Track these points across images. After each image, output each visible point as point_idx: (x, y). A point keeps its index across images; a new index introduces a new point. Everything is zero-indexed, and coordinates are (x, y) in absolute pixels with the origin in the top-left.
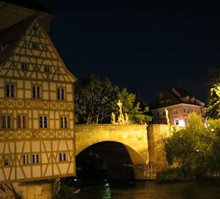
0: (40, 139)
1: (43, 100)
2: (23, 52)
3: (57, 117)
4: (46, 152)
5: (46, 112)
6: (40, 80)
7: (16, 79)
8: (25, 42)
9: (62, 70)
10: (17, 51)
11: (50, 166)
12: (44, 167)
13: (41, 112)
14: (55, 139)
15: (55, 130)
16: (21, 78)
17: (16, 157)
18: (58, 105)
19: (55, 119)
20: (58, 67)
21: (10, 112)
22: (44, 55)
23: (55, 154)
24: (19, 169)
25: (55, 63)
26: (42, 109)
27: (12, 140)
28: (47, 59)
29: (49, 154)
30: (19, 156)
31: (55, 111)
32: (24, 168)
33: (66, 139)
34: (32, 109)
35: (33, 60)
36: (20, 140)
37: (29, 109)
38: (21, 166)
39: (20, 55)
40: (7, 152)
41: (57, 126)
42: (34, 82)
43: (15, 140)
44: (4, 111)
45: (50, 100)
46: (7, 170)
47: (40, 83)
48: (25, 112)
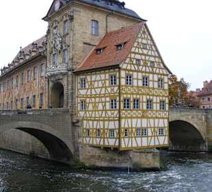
0: (147, 118)
1: (149, 88)
2: (137, 51)
3: (158, 101)
4: (151, 127)
5: (151, 97)
6: (148, 73)
7: (132, 71)
8: (138, 43)
10: (133, 50)
11: (153, 138)
12: (149, 138)
13: (148, 97)
14: (157, 118)
15: (157, 111)
16: (135, 71)
17: (132, 131)
18: (158, 92)
19: (157, 103)
20: (159, 63)
21: (129, 96)
22: (150, 53)
23: (156, 129)
24: (134, 139)
25: (157, 60)
26: (148, 94)
27: (129, 118)
28: (152, 56)
29: (152, 129)
31: (157, 96)
32: (137, 139)
33: (163, 118)
34: (143, 94)
35: (143, 57)
36: (134, 118)
37: (140, 94)
38: (135, 137)
39: (135, 53)
40: (126, 126)
41: (158, 109)
42: (144, 74)
43: (132, 118)
44: (125, 96)
45: (153, 88)
46: (126, 140)
47: (147, 75)
48: (138, 96)
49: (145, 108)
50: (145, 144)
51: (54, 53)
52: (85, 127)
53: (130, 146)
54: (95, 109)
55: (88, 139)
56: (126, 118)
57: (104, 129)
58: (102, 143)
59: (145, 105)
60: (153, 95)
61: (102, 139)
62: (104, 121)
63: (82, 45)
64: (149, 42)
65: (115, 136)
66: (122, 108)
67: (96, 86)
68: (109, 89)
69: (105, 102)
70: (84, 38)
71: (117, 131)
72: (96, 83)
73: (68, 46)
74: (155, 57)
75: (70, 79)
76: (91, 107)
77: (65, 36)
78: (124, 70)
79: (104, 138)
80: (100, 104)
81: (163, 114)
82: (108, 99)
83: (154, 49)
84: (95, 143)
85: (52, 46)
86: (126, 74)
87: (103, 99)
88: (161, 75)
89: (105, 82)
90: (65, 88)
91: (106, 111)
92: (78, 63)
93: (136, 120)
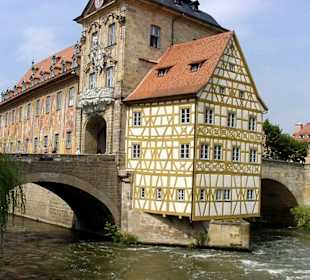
0: (232, 173)
1: (236, 130)
2: (221, 74)
3: (248, 149)
4: (236, 188)
6: (235, 107)
7: (214, 103)
8: (224, 62)
11: (239, 204)
12: (234, 204)
13: (234, 143)
14: (245, 174)
15: (245, 164)
16: (218, 103)
17: (210, 191)
18: (249, 137)
19: (245, 152)
20: (251, 93)
21: (208, 140)
22: (239, 78)
23: (243, 190)
24: (212, 204)
25: (248, 88)
26: (235, 139)
27: (207, 173)
28: (241, 83)
29: (238, 191)
30: (213, 190)
31: (246, 142)
32: (217, 204)
33: (254, 175)
34: (227, 138)
35: (230, 84)
36: (214, 173)
37: (223, 138)
38: (214, 202)
39: (219, 77)
40: (203, 185)
41: (247, 161)
42: (230, 109)
43: (210, 172)
44: (203, 140)
45: (242, 130)
46: (202, 205)
47: (234, 110)
48: (221, 141)
49: (229, 159)
50: (227, 212)
51: (92, 71)
52: (138, 184)
53: (206, 214)
54: (155, 158)
55: (142, 202)
56: (203, 172)
57: (168, 188)
58: (164, 209)
59: (229, 154)
60: (242, 141)
61: (165, 203)
62: (169, 175)
63: (136, 62)
64: (239, 62)
65: (186, 199)
66: (198, 157)
67: (158, 123)
68: (179, 129)
69: (172, 148)
70: (140, 52)
71: (190, 191)
72: (159, 119)
73: (116, 62)
74: (246, 84)
75: (117, 112)
76: (148, 155)
77: (110, 46)
78: (202, 101)
79: (168, 201)
80: (164, 151)
81: (253, 169)
82: (176, 144)
83: (245, 72)
84: (153, 208)
85: (89, 61)
86: (205, 107)
87: (169, 144)
88: (253, 111)
89: (172, 119)
90: (109, 124)
91: (173, 161)
92: (129, 88)
93: (216, 176)
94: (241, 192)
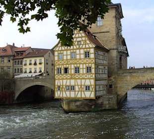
0: (75, 79)
1: (76, 59)
3: (85, 67)
4: (78, 85)
5: (78, 65)
7: (63, 51)
9: (88, 42)
11: (80, 92)
12: (77, 93)
13: (75, 65)
14: (83, 79)
15: (83, 74)
16: (65, 50)
17: (63, 87)
18: (85, 61)
19: (83, 69)
20: (85, 40)
21: (60, 66)
23: (83, 86)
25: (84, 39)
26: (76, 64)
27: (61, 79)
29: (79, 86)
30: (64, 87)
31: (83, 64)
32: (67, 92)
33: (90, 79)
34: (71, 64)
36: (65, 79)
38: (65, 91)
40: (59, 84)
41: (85, 72)
43: (63, 79)
44: (58, 66)
45: (80, 59)
46: (59, 92)
48: (67, 66)
53: (61, 96)
56: (59, 79)
78: (57, 51)
94: (81, 87)
